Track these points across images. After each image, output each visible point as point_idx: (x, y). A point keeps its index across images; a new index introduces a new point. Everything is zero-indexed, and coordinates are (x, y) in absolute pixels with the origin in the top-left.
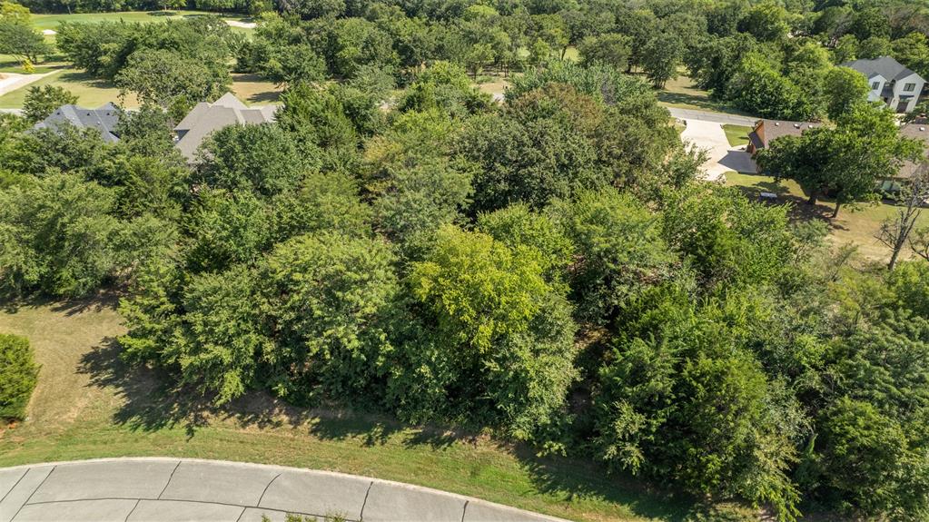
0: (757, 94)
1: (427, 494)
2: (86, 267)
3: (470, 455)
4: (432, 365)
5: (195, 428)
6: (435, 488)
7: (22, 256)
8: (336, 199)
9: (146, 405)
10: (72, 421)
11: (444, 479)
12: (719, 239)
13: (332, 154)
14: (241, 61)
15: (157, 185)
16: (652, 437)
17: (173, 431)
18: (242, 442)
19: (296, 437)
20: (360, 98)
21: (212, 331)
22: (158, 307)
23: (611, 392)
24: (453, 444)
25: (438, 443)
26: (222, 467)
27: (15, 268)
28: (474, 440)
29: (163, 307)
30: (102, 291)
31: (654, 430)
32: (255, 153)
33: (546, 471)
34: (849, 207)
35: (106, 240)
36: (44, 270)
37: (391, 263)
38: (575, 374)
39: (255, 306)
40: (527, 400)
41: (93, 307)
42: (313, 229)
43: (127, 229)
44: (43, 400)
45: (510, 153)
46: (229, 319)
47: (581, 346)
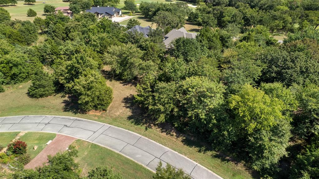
1: (215, 176)
2: (131, 73)
3: (234, 168)
4: (229, 132)
5: (148, 128)
7: (117, 66)
8: (210, 68)
9: (136, 117)
10: (117, 115)
11: (222, 173)
13: (212, 52)
14: (189, 18)
15: (155, 52)
17: (142, 127)
18: (160, 137)
19: (177, 141)
20: (227, 35)
21: (160, 100)
24: (229, 162)
25: (223, 160)
26: (152, 143)
27: (114, 69)
28: (237, 163)
29: (148, 89)
30: (133, 81)
32: (187, 47)
35: (138, 66)
36: (121, 71)
37: (223, 93)
38: (286, 154)
39: (175, 96)
41: (130, 85)
42: (199, 75)
43: (144, 64)
44: (112, 107)
45: (280, 63)
46: (166, 98)
47: (292, 144)
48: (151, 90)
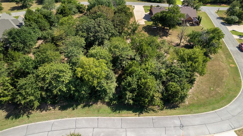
1: (89, 118)
3: (97, 107)
4: (84, 91)
5: (29, 115)
6: (91, 117)
9: (13, 113)
11: (92, 114)
12: (144, 48)
17: (23, 117)
18: (42, 116)
19: (55, 112)
21: (27, 94)
22: (9, 88)
23: (125, 90)
24: (93, 105)
25: (89, 106)
26: (39, 124)
28: (97, 103)
31: (134, 96)
33: (114, 107)
34: (172, 29)
37: (70, 69)
38: (117, 84)
39: (37, 85)
40: (107, 93)
42: (47, 61)
45: (93, 30)
46: (32, 90)
47: (117, 76)
48: (13, 87)
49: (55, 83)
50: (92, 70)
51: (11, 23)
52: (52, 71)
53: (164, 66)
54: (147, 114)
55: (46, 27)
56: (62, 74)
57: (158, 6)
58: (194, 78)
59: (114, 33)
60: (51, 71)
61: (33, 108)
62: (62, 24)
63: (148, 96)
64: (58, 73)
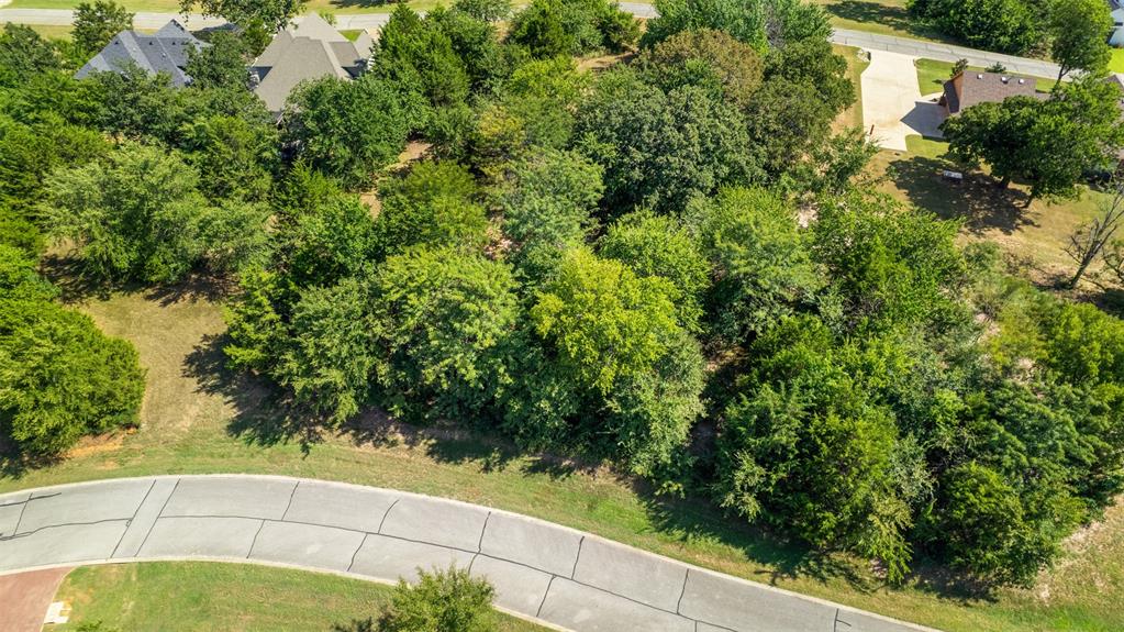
0: (968, 14)
1: (544, 527)
2: (175, 252)
3: (588, 487)
4: (552, 401)
5: (309, 444)
6: (552, 521)
7: (111, 244)
9: (257, 417)
10: (187, 430)
11: (561, 512)
15: (242, 150)
16: (771, 489)
17: (287, 446)
18: (357, 462)
19: (413, 458)
20: (473, 30)
21: (323, 355)
22: (262, 316)
23: (735, 441)
24: (572, 475)
25: (556, 472)
26: (340, 489)
27: (105, 257)
28: (593, 471)
29: (267, 316)
30: (193, 276)
31: (773, 483)
32: (352, 115)
33: (664, 508)
34: (1045, 198)
35: (197, 230)
36: (134, 255)
37: (512, 291)
38: (702, 408)
39: (367, 328)
40: (648, 436)
41: (187, 296)
42: (425, 239)
43: (219, 217)
44: (155, 407)
45: (648, 136)
46: (342, 341)
47: (712, 367)
48: (279, 317)
49: (437, 337)
50: (605, 318)
51: (328, 58)
52: (438, 283)
53: (958, 374)
54: (814, 583)
55: (453, 91)
56: (477, 304)
57: (997, 70)
58: (1116, 477)
59: (741, 168)
60: (432, 284)
61: (331, 418)
62: (521, 88)
63: (844, 500)
64: (459, 296)
